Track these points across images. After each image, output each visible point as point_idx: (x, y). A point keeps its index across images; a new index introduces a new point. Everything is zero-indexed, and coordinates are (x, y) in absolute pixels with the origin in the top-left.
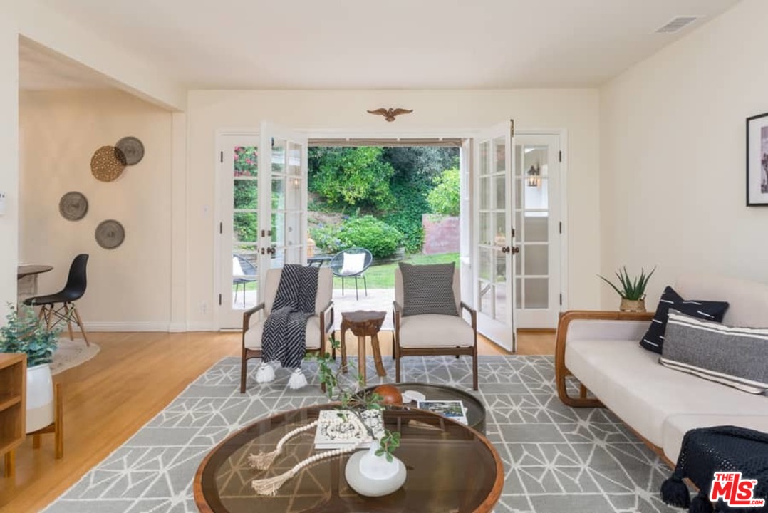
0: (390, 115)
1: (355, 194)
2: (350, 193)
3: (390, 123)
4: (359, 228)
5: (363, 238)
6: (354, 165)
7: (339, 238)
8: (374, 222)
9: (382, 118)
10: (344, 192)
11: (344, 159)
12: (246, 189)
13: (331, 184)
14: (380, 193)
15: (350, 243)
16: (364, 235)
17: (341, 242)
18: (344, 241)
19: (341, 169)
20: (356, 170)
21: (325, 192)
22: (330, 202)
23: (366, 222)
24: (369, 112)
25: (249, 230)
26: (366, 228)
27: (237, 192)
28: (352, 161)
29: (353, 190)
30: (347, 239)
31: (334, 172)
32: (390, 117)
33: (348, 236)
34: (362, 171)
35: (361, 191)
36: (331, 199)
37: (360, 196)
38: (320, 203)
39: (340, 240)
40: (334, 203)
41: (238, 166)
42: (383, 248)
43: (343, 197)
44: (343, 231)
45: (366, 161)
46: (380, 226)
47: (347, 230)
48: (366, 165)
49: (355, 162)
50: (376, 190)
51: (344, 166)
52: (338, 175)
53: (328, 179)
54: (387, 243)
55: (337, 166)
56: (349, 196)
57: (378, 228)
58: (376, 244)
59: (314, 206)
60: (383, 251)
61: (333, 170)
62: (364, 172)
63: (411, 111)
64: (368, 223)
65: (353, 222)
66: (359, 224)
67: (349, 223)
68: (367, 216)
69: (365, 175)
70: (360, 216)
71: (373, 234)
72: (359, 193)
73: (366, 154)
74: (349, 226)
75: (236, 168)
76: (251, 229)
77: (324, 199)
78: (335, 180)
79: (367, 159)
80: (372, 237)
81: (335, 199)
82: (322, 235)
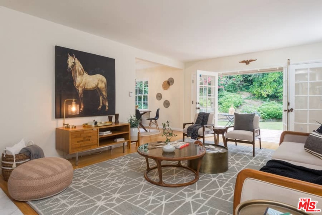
0: (247, 62)
1: (267, 93)
2: (265, 93)
3: (247, 65)
4: (267, 106)
5: (269, 110)
6: (267, 81)
7: (257, 110)
8: (275, 104)
9: (245, 64)
10: (262, 92)
11: (262, 79)
12: (222, 92)
13: (256, 89)
14: (280, 92)
15: (262, 112)
16: (269, 109)
17: (258, 112)
18: (260, 111)
19: (261, 83)
20: (268, 83)
21: (254, 92)
22: (256, 96)
23: (271, 104)
24: (239, 62)
25: (221, 106)
26: (271, 106)
27: (218, 93)
28: (266, 80)
29: (266, 91)
30: (261, 110)
31: (258, 85)
32: (248, 63)
33: (261, 109)
34: (271, 84)
35: (270, 91)
36: (257, 95)
37: (269, 93)
38: (252, 97)
39: (258, 111)
40: (259, 97)
41: (219, 84)
42: (279, 115)
43: (261, 94)
44: (260, 107)
45: (272, 79)
46: (278, 106)
47: (261, 107)
48: (272, 81)
49: (267, 80)
50: (277, 91)
51: (263, 82)
52: (260, 85)
53: (255, 87)
54: (280, 113)
55: (259, 82)
56: (264, 94)
57: (277, 106)
58: (275, 113)
59: (250, 98)
60: (279, 116)
61: (258, 84)
62: (272, 84)
63: (256, 60)
64: (272, 105)
65: (265, 104)
66: (268, 105)
67: (263, 104)
68: (272, 102)
69: (272, 85)
70: (269, 101)
71: (274, 109)
72: (269, 92)
73: (272, 76)
74: (263, 106)
75: (218, 85)
76: (222, 106)
77: (254, 95)
78: (259, 87)
79: (273, 78)
80: (273, 110)
81: (259, 95)
82: (250, 109)
